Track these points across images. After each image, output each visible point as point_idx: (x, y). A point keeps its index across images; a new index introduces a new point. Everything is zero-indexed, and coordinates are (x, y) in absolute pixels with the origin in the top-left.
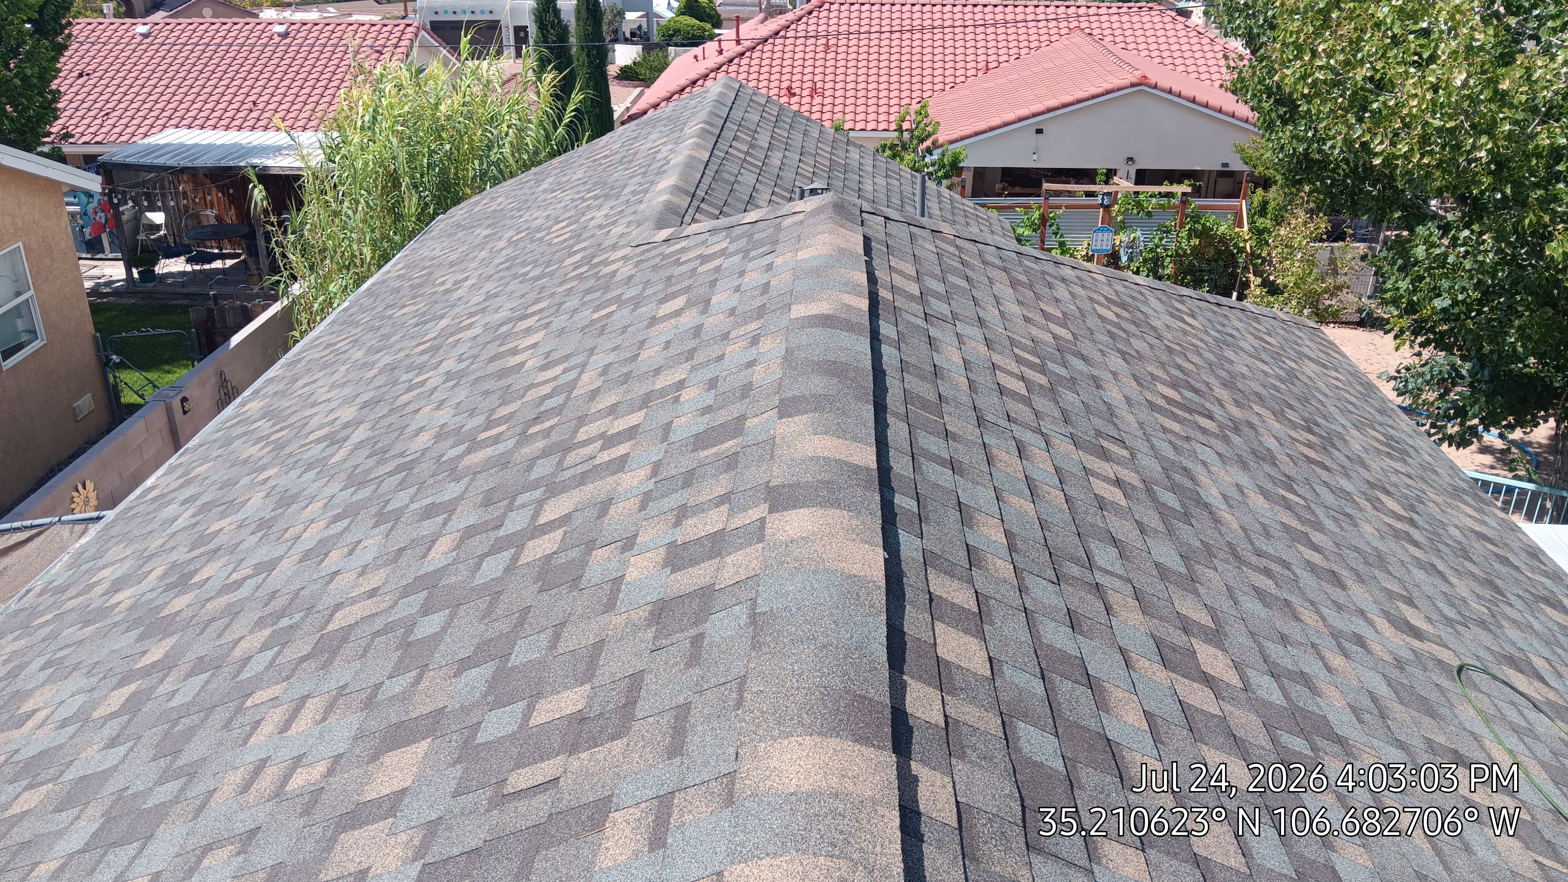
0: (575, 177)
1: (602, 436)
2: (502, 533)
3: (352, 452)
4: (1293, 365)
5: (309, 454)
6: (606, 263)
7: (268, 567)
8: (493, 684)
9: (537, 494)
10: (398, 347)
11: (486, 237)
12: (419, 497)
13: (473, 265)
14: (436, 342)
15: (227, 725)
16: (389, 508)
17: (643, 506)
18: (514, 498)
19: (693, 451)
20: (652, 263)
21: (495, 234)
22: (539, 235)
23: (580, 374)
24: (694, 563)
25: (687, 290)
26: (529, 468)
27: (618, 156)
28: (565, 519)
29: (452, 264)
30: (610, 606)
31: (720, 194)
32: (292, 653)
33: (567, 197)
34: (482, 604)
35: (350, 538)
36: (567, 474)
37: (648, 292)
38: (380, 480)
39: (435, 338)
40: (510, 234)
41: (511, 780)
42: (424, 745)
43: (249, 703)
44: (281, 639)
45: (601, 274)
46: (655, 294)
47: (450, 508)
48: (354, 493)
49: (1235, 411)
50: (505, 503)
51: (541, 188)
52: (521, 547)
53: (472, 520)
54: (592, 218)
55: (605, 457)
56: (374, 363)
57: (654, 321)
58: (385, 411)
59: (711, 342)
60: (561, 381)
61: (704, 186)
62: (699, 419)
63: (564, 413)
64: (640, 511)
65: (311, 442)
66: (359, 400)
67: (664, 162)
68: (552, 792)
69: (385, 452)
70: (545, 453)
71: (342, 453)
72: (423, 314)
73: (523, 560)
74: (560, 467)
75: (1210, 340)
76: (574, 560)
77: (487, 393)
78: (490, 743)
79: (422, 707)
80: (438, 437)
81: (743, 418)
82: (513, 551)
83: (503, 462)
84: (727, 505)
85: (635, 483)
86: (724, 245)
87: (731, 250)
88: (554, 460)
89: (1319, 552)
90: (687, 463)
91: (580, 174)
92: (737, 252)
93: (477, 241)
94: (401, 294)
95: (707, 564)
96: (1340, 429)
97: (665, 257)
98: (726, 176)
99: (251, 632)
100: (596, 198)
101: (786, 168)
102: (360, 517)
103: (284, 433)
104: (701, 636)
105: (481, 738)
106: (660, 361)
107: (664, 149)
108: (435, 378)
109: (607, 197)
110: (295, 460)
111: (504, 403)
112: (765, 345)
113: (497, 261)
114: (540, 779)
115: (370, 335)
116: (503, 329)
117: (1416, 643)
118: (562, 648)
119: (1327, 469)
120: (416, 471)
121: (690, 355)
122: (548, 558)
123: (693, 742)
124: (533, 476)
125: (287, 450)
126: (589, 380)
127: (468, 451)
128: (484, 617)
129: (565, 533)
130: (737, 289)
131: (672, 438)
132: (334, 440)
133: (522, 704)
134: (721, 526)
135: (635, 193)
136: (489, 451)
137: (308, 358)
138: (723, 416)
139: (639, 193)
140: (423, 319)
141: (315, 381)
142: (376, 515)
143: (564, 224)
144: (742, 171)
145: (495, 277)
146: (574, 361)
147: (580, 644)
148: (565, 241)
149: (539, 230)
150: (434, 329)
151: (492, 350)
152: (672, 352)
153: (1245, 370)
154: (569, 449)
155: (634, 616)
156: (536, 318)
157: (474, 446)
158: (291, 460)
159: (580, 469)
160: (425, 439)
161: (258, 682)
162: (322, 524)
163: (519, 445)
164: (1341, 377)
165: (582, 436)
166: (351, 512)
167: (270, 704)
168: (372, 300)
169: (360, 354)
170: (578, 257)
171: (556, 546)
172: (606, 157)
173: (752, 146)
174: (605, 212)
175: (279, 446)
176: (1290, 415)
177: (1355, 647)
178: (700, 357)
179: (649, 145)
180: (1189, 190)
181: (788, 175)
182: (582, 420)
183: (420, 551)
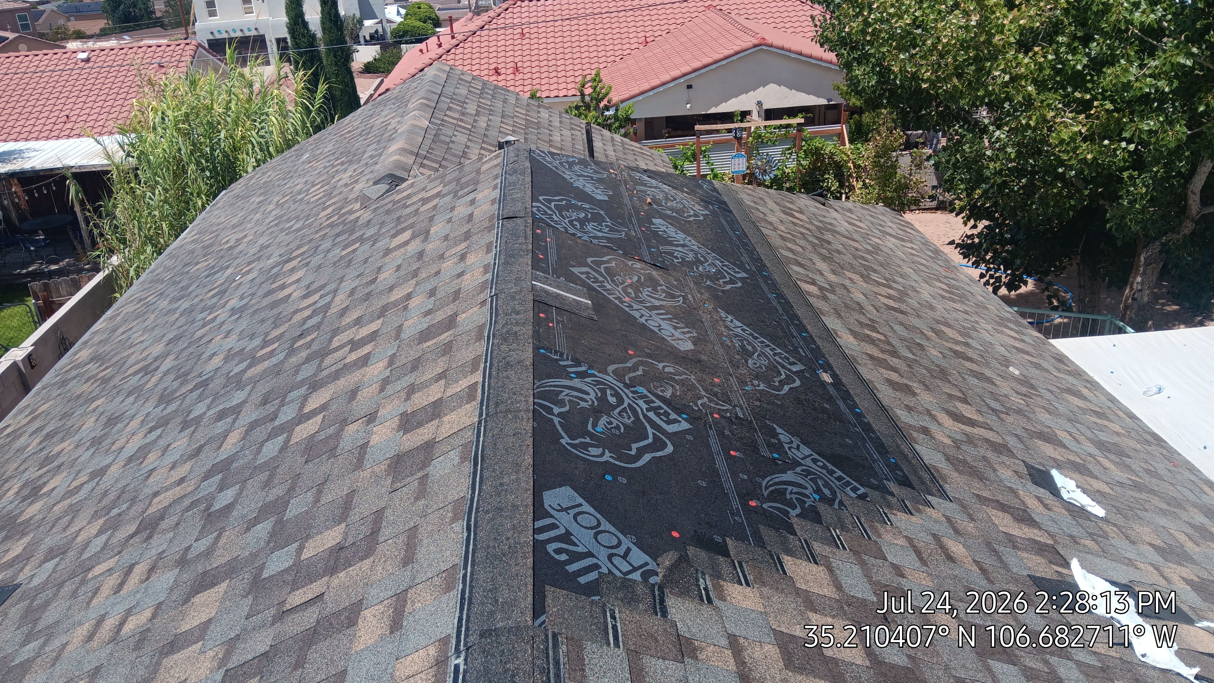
0: (327, 150)
1: (351, 342)
2: (277, 423)
3: (161, 378)
4: (878, 241)
5: (129, 384)
6: (351, 212)
7: (101, 472)
8: (273, 535)
9: (303, 390)
10: (194, 294)
11: (260, 202)
12: (214, 405)
13: (250, 226)
14: (223, 287)
15: (74, 594)
16: (192, 416)
17: (382, 390)
18: (285, 397)
19: (418, 344)
20: (386, 208)
21: (266, 200)
22: (300, 197)
23: (333, 298)
24: (420, 425)
25: (411, 226)
26: (296, 373)
27: (359, 130)
28: (323, 407)
29: (234, 227)
30: (359, 464)
31: (439, 152)
32: (122, 534)
33: (320, 165)
34: (264, 476)
35: (162, 443)
36: (325, 373)
37: (383, 230)
38: (184, 396)
39: (222, 284)
40: (277, 198)
41: (289, 600)
42: (224, 585)
43: (90, 576)
44: (113, 525)
45: (347, 221)
46: (388, 231)
47: (236, 410)
48: (165, 409)
49: (832, 278)
50: (277, 401)
51: (301, 161)
52: (291, 432)
53: (254, 417)
54: (340, 180)
55: (353, 356)
56: (177, 309)
57: (388, 252)
58: (186, 345)
59: (431, 262)
60: (318, 305)
61: (425, 147)
62: (423, 320)
63: (322, 328)
64: (380, 393)
65: (130, 375)
66: (165, 339)
67: (393, 131)
68: (319, 604)
69: (187, 375)
70: (308, 360)
71: (154, 380)
72: (213, 267)
73: (293, 441)
74: (320, 369)
75: (813, 228)
76: (331, 435)
77: (263, 321)
78: (272, 576)
79: (219, 559)
80: (226, 359)
81: (456, 315)
82: (285, 435)
83: (277, 371)
84: (444, 380)
85: (376, 373)
86: (439, 189)
87: (444, 192)
88: (314, 364)
89: (895, 372)
90: (414, 353)
91: (330, 147)
92: (449, 193)
93: (253, 207)
94: (195, 254)
95: (429, 424)
96: (913, 284)
97: (395, 203)
98: (442, 138)
99: (89, 523)
100: (342, 164)
101: (491, 128)
102: (169, 426)
103: (108, 371)
104: (426, 476)
105: (265, 575)
106: (392, 281)
107: (393, 121)
108: (222, 314)
109: (350, 162)
110: (117, 390)
111: (276, 327)
112: (471, 259)
113: (268, 221)
114: (310, 596)
115: (173, 288)
116: (275, 270)
117: (968, 429)
118: (324, 500)
119: (902, 312)
120: (211, 386)
121: (415, 274)
122: (312, 436)
123: (421, 554)
124: (299, 378)
125: (112, 384)
126: (340, 301)
127: (249, 367)
128: (265, 486)
129: (324, 417)
130: (449, 221)
131: (403, 336)
132: (146, 371)
133: (295, 545)
134: (439, 395)
135: (372, 157)
136: (267, 364)
137: (125, 312)
138: (440, 316)
139: (375, 156)
140: (212, 272)
141: (131, 328)
142: (182, 422)
143: (319, 186)
144: (456, 133)
145: (267, 232)
146: (327, 289)
147: (337, 495)
148: (320, 199)
149: (300, 192)
150: (221, 277)
151: (266, 287)
152: (402, 272)
153: (840, 247)
154: (327, 354)
155: (376, 469)
156: (299, 259)
157: (254, 361)
158: (115, 391)
159: (333, 368)
160: (217, 361)
161: (97, 559)
162: (141, 435)
163: (288, 356)
164: (915, 246)
165: (335, 344)
166: (163, 423)
167: (107, 574)
168: (173, 261)
169: (165, 303)
170: (329, 210)
171: (318, 427)
172: (349, 132)
173: (463, 114)
174: (350, 174)
175: (105, 381)
176: (874, 276)
177: (922, 436)
178: (423, 275)
179: (382, 120)
180: (802, 121)
181: (493, 133)
182: (335, 332)
183: (215, 445)
